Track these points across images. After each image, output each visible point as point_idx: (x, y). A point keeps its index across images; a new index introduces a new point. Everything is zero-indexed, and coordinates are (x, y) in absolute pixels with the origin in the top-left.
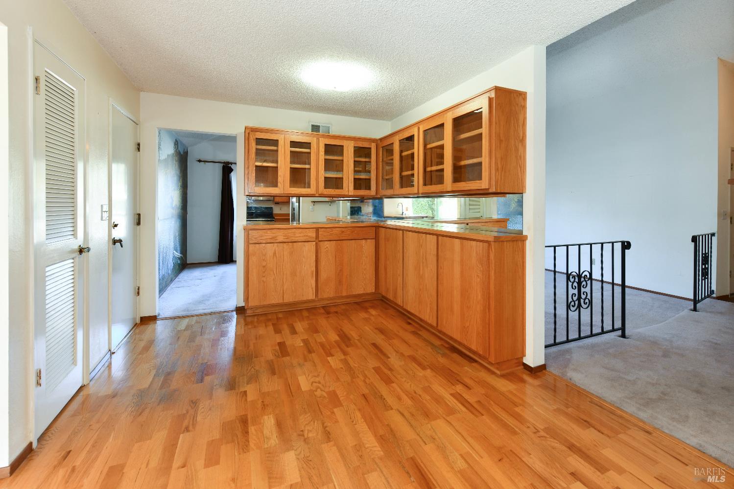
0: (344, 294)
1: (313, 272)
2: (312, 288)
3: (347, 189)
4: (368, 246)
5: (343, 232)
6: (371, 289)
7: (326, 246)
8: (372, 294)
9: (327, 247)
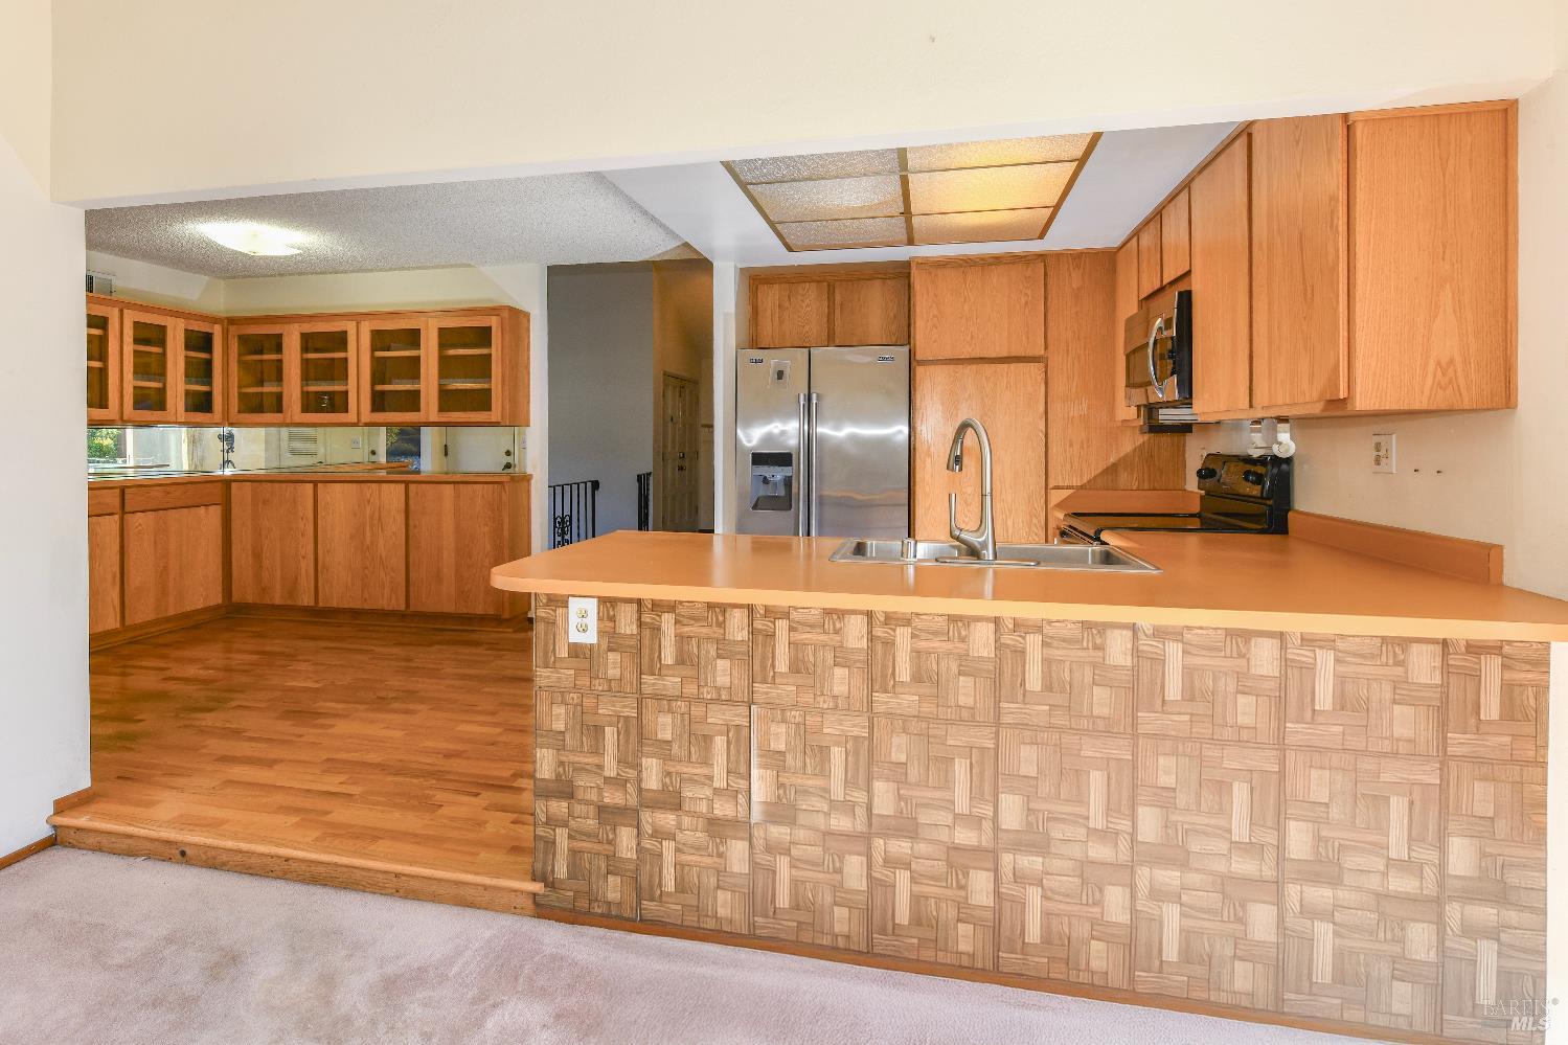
0: (171, 612)
1: (115, 575)
2: (114, 607)
3: (174, 411)
4: (211, 517)
5: (168, 493)
6: (216, 598)
7: (139, 522)
8: (217, 607)
9: (140, 525)
